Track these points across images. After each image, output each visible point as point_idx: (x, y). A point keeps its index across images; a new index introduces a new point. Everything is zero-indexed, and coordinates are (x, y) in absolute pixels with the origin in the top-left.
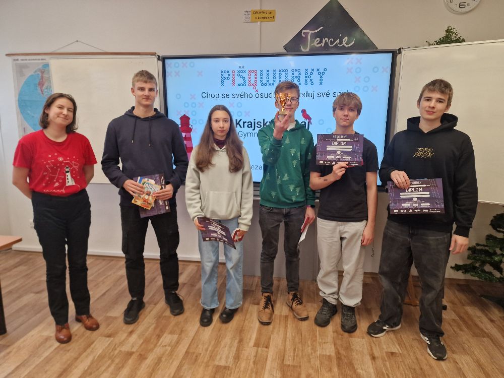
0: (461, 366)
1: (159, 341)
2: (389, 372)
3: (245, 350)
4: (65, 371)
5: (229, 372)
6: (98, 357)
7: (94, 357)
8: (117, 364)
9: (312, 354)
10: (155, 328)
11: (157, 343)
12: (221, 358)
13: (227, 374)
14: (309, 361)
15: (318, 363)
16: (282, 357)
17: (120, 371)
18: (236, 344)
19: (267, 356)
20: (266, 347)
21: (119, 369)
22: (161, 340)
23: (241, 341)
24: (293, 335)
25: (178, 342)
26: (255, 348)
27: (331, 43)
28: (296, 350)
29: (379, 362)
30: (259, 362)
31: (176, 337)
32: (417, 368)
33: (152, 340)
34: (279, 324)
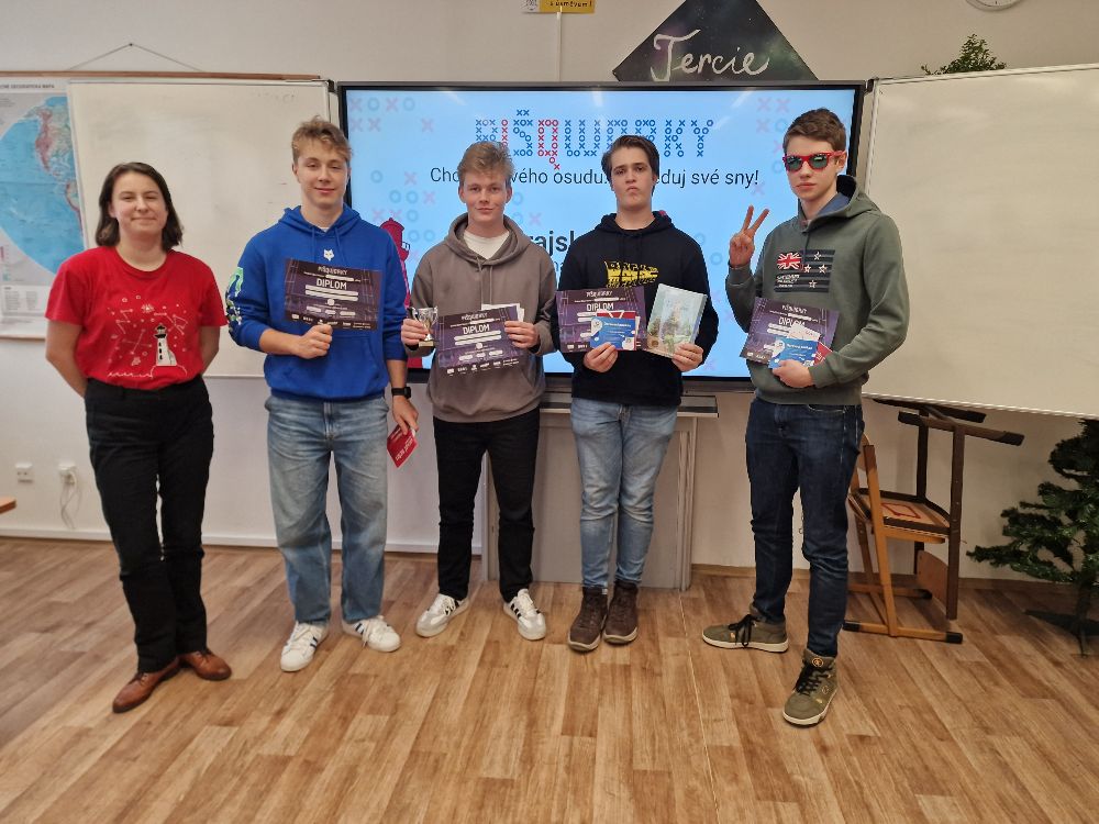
0: (1008, 759)
1: (346, 729)
2: (860, 777)
3: (543, 743)
4: (133, 806)
5: (514, 792)
6: (207, 771)
7: (198, 772)
8: (255, 785)
9: (691, 745)
10: (335, 702)
11: (342, 736)
12: (492, 763)
13: (511, 796)
14: (688, 761)
15: (706, 764)
16: (627, 753)
17: (263, 801)
18: (521, 729)
19: (594, 754)
20: (591, 735)
21: (260, 796)
22: (351, 727)
23: (532, 723)
24: (647, 706)
25: (390, 732)
26: (567, 738)
27: (719, 66)
28: (657, 738)
29: (837, 758)
30: (578, 770)
31: (384, 719)
32: (918, 767)
33: (330, 729)
34: (613, 683)
